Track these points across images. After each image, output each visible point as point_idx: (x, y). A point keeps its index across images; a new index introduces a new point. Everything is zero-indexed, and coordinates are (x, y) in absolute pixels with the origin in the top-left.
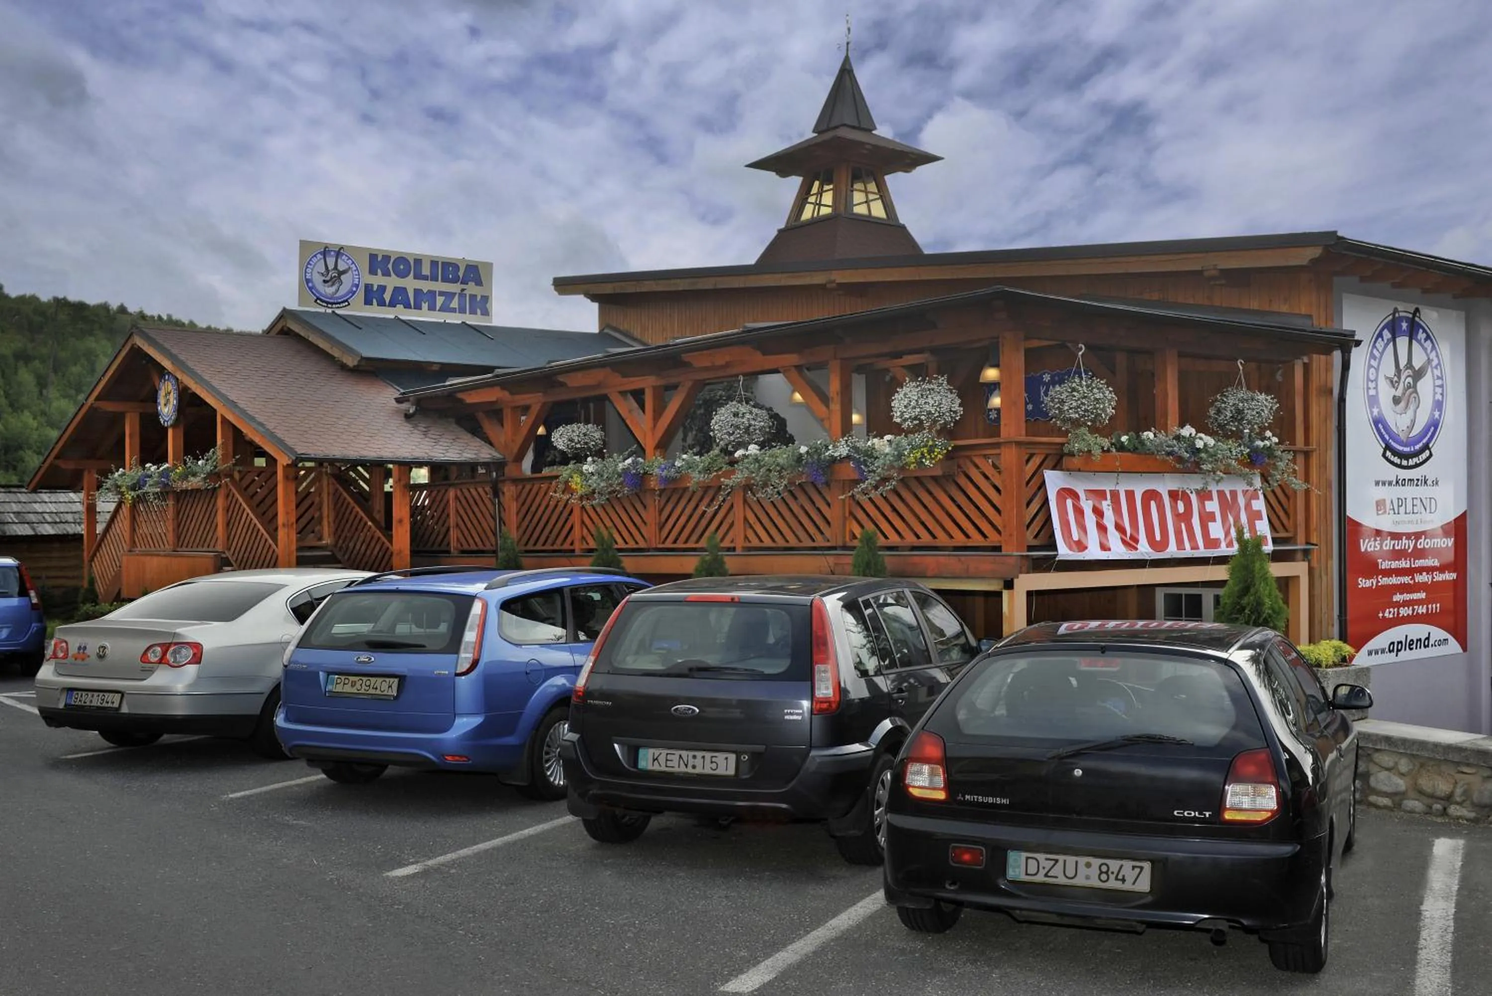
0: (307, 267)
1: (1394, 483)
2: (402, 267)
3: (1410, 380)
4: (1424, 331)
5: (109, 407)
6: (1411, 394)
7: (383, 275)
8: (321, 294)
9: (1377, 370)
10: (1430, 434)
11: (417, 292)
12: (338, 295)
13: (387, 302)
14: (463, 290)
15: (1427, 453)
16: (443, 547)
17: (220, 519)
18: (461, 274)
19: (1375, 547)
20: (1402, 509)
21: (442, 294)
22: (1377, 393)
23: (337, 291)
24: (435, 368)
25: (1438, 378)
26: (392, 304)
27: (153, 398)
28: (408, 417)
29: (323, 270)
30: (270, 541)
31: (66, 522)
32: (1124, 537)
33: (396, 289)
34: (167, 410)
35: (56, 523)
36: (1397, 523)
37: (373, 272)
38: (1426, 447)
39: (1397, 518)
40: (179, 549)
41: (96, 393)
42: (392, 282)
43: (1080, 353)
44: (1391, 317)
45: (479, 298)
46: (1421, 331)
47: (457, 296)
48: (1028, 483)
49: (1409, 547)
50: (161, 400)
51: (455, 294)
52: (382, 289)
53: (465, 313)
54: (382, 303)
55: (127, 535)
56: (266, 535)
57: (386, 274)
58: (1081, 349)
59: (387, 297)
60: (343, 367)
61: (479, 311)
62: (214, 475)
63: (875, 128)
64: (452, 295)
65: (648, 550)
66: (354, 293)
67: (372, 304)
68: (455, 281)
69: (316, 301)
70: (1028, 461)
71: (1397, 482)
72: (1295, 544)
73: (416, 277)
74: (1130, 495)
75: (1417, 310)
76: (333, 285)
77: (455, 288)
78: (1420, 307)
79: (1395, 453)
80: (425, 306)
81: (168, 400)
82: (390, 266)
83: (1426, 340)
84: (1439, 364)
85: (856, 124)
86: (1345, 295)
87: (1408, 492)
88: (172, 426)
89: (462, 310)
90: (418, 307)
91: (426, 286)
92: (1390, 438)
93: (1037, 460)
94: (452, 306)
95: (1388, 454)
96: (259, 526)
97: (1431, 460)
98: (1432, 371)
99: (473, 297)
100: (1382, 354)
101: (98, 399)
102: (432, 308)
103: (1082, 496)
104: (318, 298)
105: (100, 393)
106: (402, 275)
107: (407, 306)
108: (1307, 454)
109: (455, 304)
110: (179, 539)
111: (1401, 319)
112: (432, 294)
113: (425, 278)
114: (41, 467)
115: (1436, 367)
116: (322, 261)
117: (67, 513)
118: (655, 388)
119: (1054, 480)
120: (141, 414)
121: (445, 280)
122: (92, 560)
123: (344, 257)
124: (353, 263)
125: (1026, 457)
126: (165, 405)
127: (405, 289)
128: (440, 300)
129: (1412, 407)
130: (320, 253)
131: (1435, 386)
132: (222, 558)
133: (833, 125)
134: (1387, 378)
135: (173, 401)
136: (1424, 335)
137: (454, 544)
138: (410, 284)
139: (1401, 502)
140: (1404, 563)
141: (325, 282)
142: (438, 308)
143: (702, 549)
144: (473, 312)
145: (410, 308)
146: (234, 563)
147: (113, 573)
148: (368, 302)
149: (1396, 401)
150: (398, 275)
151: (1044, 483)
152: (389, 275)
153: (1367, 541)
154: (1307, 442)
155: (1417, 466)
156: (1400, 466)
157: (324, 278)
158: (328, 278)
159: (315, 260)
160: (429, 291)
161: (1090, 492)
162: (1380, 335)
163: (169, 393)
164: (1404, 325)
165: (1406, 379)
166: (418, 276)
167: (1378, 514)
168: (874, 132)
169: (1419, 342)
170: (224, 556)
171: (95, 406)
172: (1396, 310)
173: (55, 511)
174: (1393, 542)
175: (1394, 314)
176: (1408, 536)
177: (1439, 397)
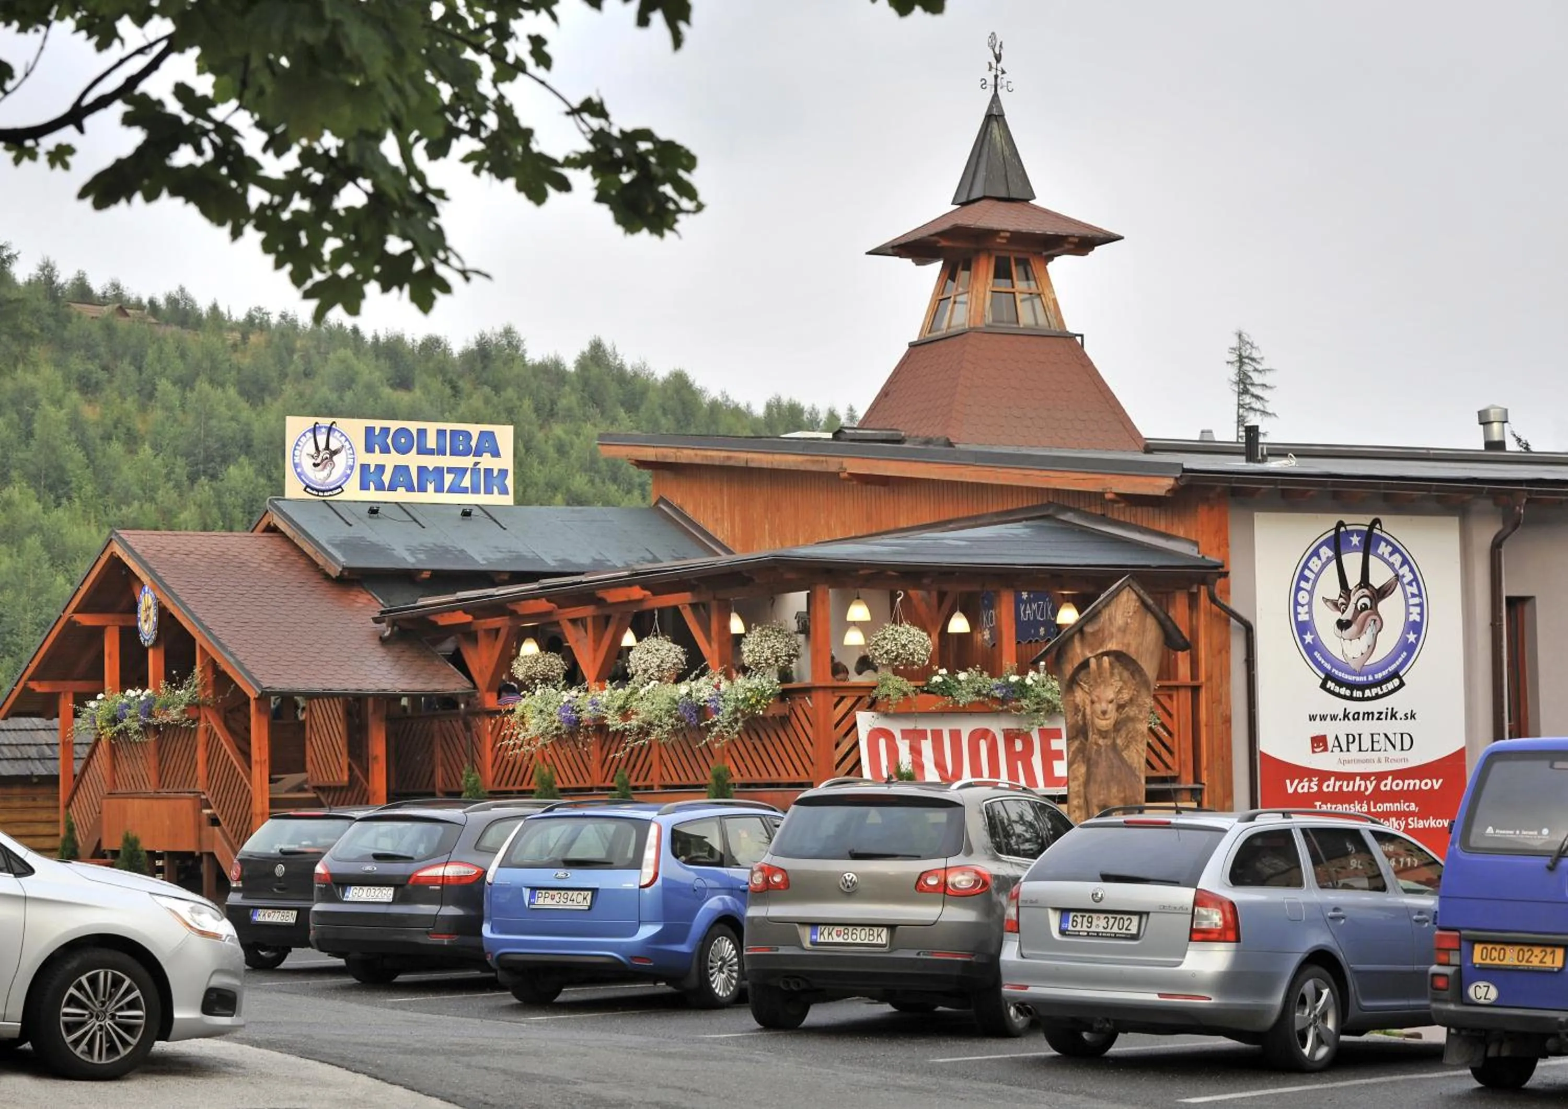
0: (295, 449)
1: (1341, 716)
2: (403, 440)
3: (1366, 601)
4: (1388, 543)
5: (86, 620)
6: (1368, 616)
7: (381, 452)
8: (311, 481)
9: (1311, 593)
10: (1400, 660)
11: (422, 470)
12: (331, 479)
13: (387, 485)
14: (476, 464)
15: (1396, 682)
16: (430, 790)
17: (201, 756)
18: (473, 443)
19: (1310, 787)
20: (1354, 747)
21: (450, 470)
22: (1311, 617)
23: (329, 475)
24: (426, 575)
25: (1413, 595)
26: (392, 488)
27: (133, 608)
28: (383, 641)
29: (313, 450)
30: (246, 780)
31: (29, 758)
32: (944, 774)
33: (396, 467)
34: (147, 627)
35: (16, 759)
36: (1345, 762)
37: (369, 449)
38: (1395, 675)
39: (1345, 755)
40: (161, 790)
41: (73, 605)
42: (392, 460)
43: (899, 600)
44: (1333, 532)
45: (495, 473)
46: (1383, 544)
47: (469, 473)
48: (837, 726)
49: (1366, 788)
50: (142, 615)
51: (466, 470)
52: (381, 468)
53: (479, 492)
54: (380, 487)
55: (107, 773)
56: (242, 773)
57: (385, 450)
58: (900, 595)
59: (386, 478)
60: (327, 577)
61: (495, 489)
62: (194, 705)
63: (1034, 197)
64: (464, 471)
65: (591, 789)
66: (348, 476)
67: (369, 489)
68: (466, 453)
69: (305, 490)
70: (836, 705)
71: (1346, 716)
72: (1180, 783)
73: (419, 453)
74: (956, 736)
75: (1377, 521)
76: (325, 467)
77: (467, 462)
78: (1381, 517)
79: (1340, 683)
80: (431, 487)
81: (148, 616)
82: (389, 441)
83: (1391, 554)
84: (1415, 579)
85: (1003, 194)
86: (1256, 514)
87: (1365, 727)
88: (153, 646)
89: (475, 490)
90: (422, 489)
91: (431, 462)
92: (1333, 666)
93: (848, 703)
94: (463, 485)
95: (1330, 685)
96: (235, 763)
97: (1400, 691)
98: (1404, 590)
99: (488, 472)
100: (1318, 575)
101: (75, 612)
102: (439, 489)
103: (898, 735)
104: (308, 486)
105: (78, 606)
106: (403, 450)
107: (410, 489)
108: (1195, 690)
109: (466, 482)
110: (161, 780)
111: (1350, 533)
112: (439, 471)
113: (431, 452)
114: (13, 690)
115: (1410, 584)
116: (312, 440)
117: (29, 745)
118: (594, 617)
119: (865, 721)
120: (121, 628)
121: (454, 453)
122: (68, 806)
123: (336, 433)
124: (347, 440)
125: (836, 700)
126: (145, 621)
127: (407, 467)
128: (448, 479)
129: (1369, 631)
130: (309, 431)
131: (1407, 606)
132: (202, 800)
133: (974, 196)
134: (1326, 600)
135: (153, 618)
136: (1390, 549)
137: (439, 783)
138: (413, 460)
139: (1351, 739)
140: (1358, 807)
141: (315, 465)
142: (446, 489)
143: (614, 789)
144: (489, 491)
145: (413, 490)
146: (212, 804)
147: (92, 821)
148: (364, 486)
149: (1343, 625)
150: (398, 452)
151: (855, 724)
152: (389, 452)
153: (1296, 781)
154: (1194, 674)
155: (1377, 697)
156: (1351, 698)
157: (314, 461)
158: (318, 461)
159: (303, 439)
160: (436, 469)
161: (905, 734)
162: (1316, 553)
163: (149, 608)
164: (1355, 540)
165: (1359, 598)
166: (423, 451)
167: (1314, 752)
168: (1032, 202)
169: (1381, 557)
170: (203, 797)
171: (73, 619)
172: (1341, 524)
173: (14, 742)
174: (1338, 784)
175: (1337, 529)
176: (1365, 776)
177: (1415, 617)
